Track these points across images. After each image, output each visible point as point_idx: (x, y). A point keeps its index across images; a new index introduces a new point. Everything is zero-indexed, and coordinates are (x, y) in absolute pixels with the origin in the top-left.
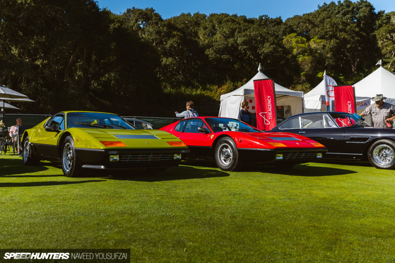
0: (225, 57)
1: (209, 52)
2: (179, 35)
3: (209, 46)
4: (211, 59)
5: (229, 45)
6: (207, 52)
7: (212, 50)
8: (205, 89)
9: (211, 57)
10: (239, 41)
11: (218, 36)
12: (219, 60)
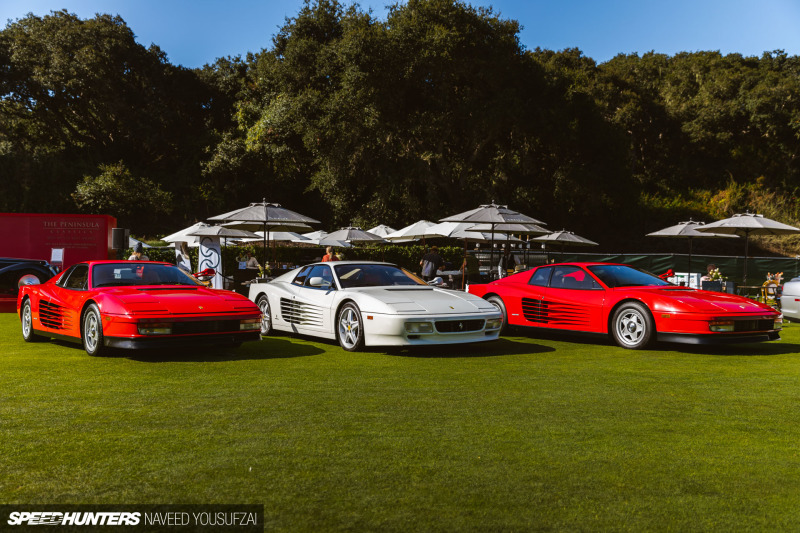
0: (723, 136)
1: (691, 128)
2: (634, 98)
3: (690, 115)
4: (695, 141)
5: (732, 114)
6: (686, 127)
7: (696, 123)
8: (688, 198)
9: (696, 138)
10: (752, 104)
11: (704, 95)
12: (710, 143)
